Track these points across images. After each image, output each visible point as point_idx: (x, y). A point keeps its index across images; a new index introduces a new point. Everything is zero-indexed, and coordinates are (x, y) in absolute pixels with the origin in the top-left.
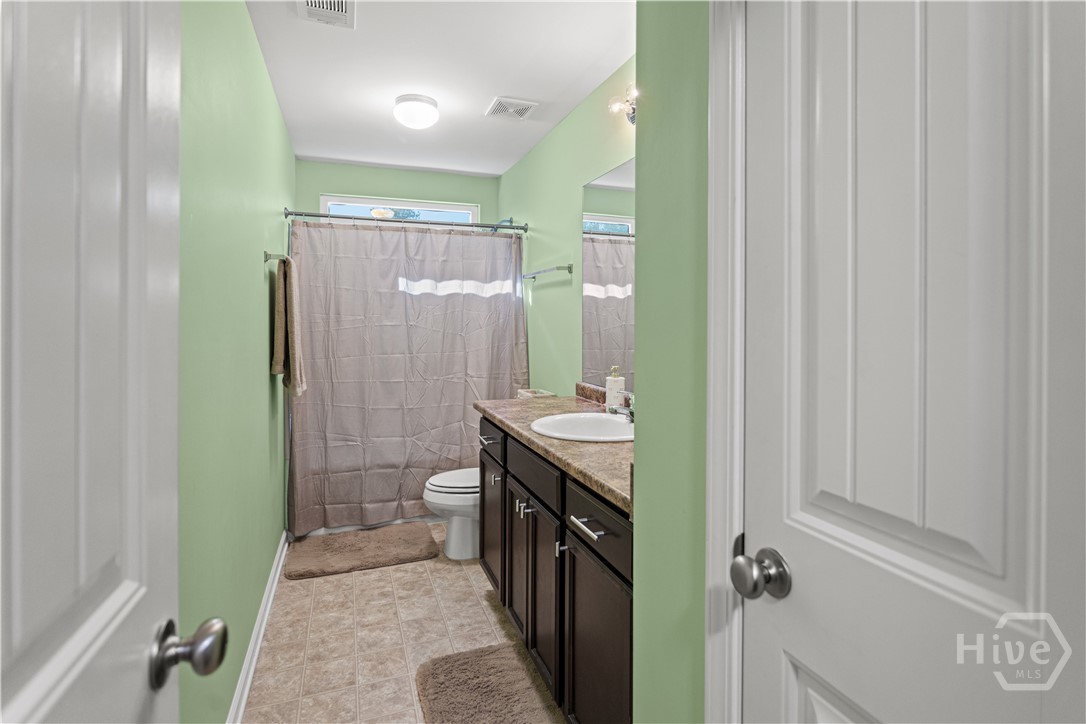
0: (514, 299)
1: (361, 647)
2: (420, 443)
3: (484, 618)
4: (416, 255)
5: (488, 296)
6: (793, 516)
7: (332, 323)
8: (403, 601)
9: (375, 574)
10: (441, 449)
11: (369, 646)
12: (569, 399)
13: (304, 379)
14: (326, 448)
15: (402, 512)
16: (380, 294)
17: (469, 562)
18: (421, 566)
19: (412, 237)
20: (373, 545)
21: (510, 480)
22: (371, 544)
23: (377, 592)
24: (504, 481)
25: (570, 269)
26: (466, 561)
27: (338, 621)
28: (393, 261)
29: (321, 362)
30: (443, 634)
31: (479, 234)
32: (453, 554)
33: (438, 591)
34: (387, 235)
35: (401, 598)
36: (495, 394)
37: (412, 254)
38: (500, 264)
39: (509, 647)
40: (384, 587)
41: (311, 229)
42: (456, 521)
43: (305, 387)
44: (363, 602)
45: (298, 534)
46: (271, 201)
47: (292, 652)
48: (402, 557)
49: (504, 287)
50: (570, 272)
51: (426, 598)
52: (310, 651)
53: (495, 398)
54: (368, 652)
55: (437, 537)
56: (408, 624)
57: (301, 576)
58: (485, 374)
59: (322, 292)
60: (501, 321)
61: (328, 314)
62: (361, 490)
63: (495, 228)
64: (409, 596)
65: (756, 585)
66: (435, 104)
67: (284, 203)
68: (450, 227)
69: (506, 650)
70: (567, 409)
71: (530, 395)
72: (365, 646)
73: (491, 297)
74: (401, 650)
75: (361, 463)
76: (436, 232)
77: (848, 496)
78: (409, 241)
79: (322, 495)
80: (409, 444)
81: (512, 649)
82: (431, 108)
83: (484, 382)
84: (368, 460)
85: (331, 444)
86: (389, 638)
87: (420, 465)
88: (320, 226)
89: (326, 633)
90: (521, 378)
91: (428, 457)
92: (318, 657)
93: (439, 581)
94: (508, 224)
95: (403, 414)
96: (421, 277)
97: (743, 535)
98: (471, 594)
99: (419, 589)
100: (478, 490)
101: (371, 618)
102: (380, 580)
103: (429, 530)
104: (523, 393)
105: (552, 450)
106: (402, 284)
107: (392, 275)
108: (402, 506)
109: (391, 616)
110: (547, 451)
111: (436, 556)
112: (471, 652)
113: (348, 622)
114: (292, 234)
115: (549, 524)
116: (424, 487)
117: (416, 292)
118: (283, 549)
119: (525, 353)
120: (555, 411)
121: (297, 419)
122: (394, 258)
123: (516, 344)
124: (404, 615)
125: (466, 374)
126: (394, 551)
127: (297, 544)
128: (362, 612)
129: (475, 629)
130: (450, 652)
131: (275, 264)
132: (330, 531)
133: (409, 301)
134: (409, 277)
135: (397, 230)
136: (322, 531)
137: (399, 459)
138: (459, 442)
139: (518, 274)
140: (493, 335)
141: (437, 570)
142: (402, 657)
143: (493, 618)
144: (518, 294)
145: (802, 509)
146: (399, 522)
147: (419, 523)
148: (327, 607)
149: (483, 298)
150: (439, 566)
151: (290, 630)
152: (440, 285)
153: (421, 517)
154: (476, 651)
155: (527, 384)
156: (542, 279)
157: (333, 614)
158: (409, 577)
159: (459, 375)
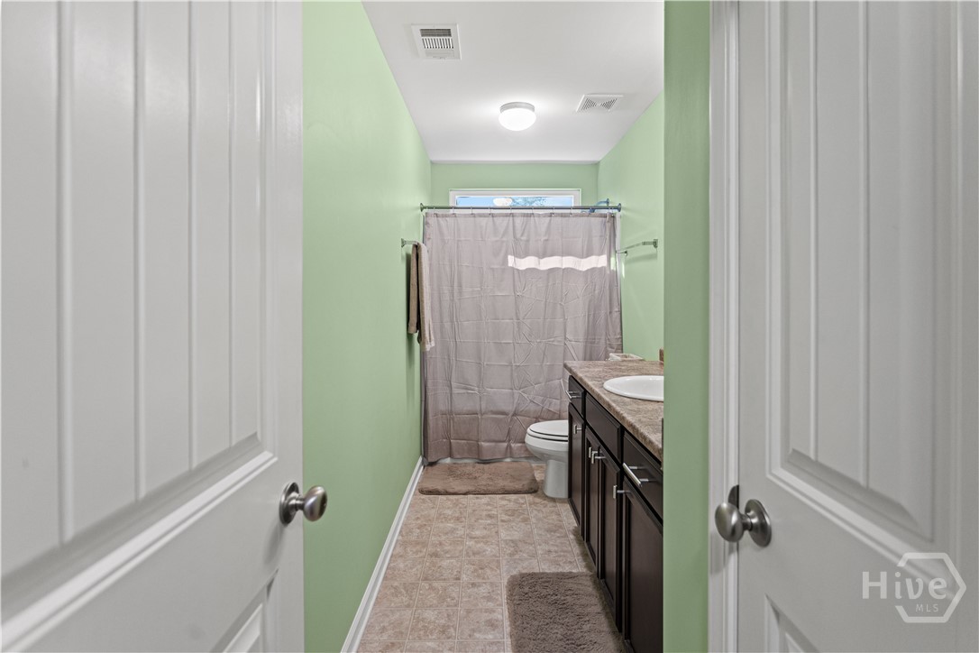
0: (608, 272)
1: (468, 553)
2: (525, 396)
3: (570, 548)
4: (522, 235)
5: (585, 269)
6: (774, 472)
7: (455, 294)
8: (504, 524)
9: (485, 499)
10: (543, 402)
11: (474, 554)
12: (652, 363)
13: (432, 338)
14: (451, 394)
15: (511, 452)
16: (493, 269)
17: (561, 501)
18: (522, 498)
19: (519, 221)
20: (485, 476)
21: (588, 430)
22: (484, 475)
23: (485, 513)
24: (583, 431)
25: (655, 244)
26: (560, 499)
27: (453, 531)
28: (503, 242)
29: (447, 325)
30: (533, 556)
31: (576, 215)
32: (549, 491)
33: (533, 520)
34: (498, 220)
35: (503, 521)
36: (591, 356)
37: (518, 236)
38: (596, 241)
39: (586, 576)
40: (490, 510)
41: (440, 219)
42: (552, 464)
43: (433, 344)
44: (473, 520)
45: (430, 460)
46: (410, 199)
47: (418, 547)
48: (507, 488)
49: (599, 261)
50: (656, 246)
51: (523, 524)
52: (431, 549)
53: (591, 359)
54: (472, 558)
55: (538, 476)
56: (506, 542)
57: (430, 492)
58: (581, 338)
59: (448, 269)
60: (597, 292)
61: (452, 286)
62: (478, 431)
63: (593, 209)
64: (509, 521)
65: (734, 529)
66: (532, 108)
67: (420, 199)
68: (551, 211)
69: (584, 578)
70: (645, 371)
71: (619, 358)
72: (471, 553)
73: (587, 270)
74: (498, 561)
75: (478, 408)
76: (539, 215)
77: (812, 456)
78: (516, 224)
79: (448, 431)
80: (516, 396)
81: (589, 578)
82: (528, 112)
83: (581, 345)
84: (483, 406)
85: (455, 391)
86: (489, 550)
87: (526, 414)
88: (446, 216)
89: (443, 538)
90: (615, 344)
91: (532, 407)
92: (436, 555)
93: (535, 512)
94: (605, 205)
95: (512, 370)
96: (526, 254)
97: (738, 487)
98: (561, 527)
99: (518, 516)
100: (567, 439)
101: (477, 533)
102: (488, 504)
103: (532, 470)
104: (614, 357)
105: (613, 405)
106: (511, 259)
107: (502, 254)
108: (511, 447)
109: (494, 534)
110: (610, 406)
111: (535, 491)
112: (553, 574)
113: (460, 532)
114: (426, 223)
115: (613, 471)
116: (526, 432)
117: (522, 267)
118: (418, 471)
119: (618, 320)
120: (633, 373)
121: (430, 370)
122: (504, 239)
123: (610, 313)
124: (503, 534)
125: (565, 338)
126: (501, 483)
127: (430, 468)
128: (471, 527)
129: (560, 556)
130: (536, 570)
131: (409, 249)
132: (454, 461)
133: (516, 275)
134: (517, 255)
135: (507, 215)
136: (448, 460)
137: (510, 408)
138: (559, 397)
139: (611, 249)
140: (589, 305)
141: (535, 504)
142: (498, 567)
143: (576, 550)
144: (612, 267)
145: (782, 467)
146: (508, 460)
147: (525, 463)
148: (447, 519)
149: (581, 271)
150: (537, 500)
151: (418, 531)
152: (542, 261)
153: (526, 458)
154: (558, 574)
155: (620, 349)
156: (633, 253)
157: (450, 525)
158: (511, 505)
159: (559, 339)
